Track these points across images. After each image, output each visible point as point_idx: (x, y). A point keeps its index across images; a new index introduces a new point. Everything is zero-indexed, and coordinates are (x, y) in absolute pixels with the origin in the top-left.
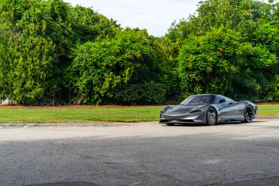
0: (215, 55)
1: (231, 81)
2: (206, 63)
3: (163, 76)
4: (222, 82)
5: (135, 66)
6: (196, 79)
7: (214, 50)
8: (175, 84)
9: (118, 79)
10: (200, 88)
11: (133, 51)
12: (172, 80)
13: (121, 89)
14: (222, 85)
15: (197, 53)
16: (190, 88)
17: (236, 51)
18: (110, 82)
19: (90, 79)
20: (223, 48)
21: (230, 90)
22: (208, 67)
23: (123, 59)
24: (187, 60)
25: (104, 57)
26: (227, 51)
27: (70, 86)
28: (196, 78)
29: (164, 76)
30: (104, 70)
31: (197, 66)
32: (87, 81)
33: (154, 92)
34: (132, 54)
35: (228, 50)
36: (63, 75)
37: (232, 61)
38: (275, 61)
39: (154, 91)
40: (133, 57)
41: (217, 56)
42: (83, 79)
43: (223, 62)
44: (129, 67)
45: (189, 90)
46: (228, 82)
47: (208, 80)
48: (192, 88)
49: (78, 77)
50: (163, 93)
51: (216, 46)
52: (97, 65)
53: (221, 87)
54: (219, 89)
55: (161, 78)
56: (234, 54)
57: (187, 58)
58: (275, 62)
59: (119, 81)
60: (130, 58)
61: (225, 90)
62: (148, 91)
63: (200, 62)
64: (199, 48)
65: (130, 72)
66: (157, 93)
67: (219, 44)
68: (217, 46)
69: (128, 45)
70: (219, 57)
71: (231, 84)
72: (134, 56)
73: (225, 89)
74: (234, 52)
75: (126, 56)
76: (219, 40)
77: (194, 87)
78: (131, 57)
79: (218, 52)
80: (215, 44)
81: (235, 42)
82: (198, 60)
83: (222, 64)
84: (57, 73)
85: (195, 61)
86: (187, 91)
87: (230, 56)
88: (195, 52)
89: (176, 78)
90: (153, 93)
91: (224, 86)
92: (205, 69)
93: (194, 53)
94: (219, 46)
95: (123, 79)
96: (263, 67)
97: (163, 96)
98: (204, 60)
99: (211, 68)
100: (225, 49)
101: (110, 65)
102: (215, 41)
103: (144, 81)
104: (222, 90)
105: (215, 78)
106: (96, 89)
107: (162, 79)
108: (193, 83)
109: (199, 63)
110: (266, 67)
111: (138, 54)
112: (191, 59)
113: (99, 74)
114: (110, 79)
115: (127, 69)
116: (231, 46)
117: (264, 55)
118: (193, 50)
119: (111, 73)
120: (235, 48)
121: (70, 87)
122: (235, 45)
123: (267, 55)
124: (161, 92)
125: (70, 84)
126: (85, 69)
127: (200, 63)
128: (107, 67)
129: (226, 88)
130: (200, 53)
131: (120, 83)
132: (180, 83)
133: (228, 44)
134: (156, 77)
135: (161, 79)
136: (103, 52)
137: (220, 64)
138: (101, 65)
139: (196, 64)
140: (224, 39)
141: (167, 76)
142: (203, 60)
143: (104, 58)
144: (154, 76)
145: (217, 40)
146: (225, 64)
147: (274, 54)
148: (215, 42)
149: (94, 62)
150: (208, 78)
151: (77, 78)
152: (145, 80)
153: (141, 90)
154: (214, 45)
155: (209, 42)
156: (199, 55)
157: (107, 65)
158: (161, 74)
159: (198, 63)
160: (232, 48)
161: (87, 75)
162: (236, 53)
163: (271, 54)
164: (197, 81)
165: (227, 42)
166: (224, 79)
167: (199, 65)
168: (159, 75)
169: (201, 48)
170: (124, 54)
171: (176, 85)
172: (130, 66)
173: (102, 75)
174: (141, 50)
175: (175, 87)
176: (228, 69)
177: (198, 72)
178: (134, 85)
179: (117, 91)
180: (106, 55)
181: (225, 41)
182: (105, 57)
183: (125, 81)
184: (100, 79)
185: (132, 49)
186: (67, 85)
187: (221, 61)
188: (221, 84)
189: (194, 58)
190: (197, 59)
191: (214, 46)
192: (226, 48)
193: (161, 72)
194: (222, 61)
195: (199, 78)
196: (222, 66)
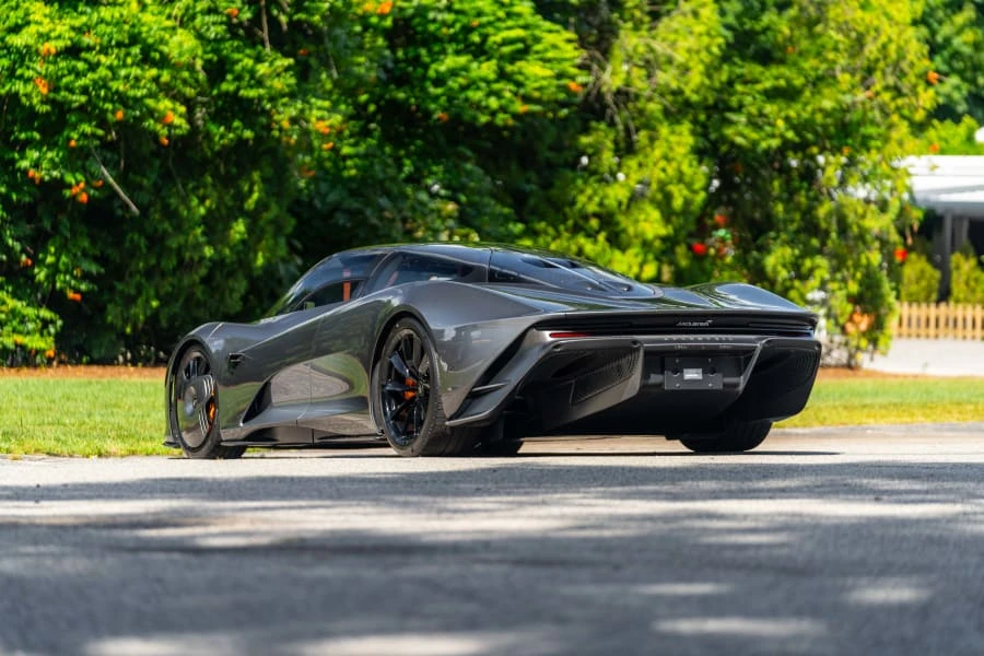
0: (211, 10)
1: (294, 208)
2: (152, 72)
4: (238, 211)
6: (70, 186)
10: (88, 253)
14: (239, 228)
16: (10, 250)
22: (160, 100)
24: (17, 41)
28: (69, 178)
31: (85, 90)
38: (573, 78)
41: (221, 23)
43: (262, 69)
46: (273, 211)
48: (24, 251)
53: (232, 246)
56: (338, 10)
57: (16, 29)
58: (573, 85)
63: (106, 60)
70: (237, 30)
71: (289, 229)
77: (39, 244)
82: (89, 49)
83: (256, 81)
85: (73, 51)
87: (311, 25)
92: (142, 116)
96: (493, 114)
98: (136, 50)
99: (182, 108)
105: (199, 179)
109: (104, 71)
110: (516, 116)
112: (48, 36)
117: (499, 30)
123: (520, 33)
127: (110, 68)
137: (238, 78)
142: (132, 44)
146: (278, 84)
147: (566, 25)
156: (104, 12)
159: (93, 67)
162: (350, 5)
163: (548, 25)
164: (73, 199)
177: (90, 135)
190: (88, 40)
194: (258, 60)
195: (90, 177)
196: (252, 93)
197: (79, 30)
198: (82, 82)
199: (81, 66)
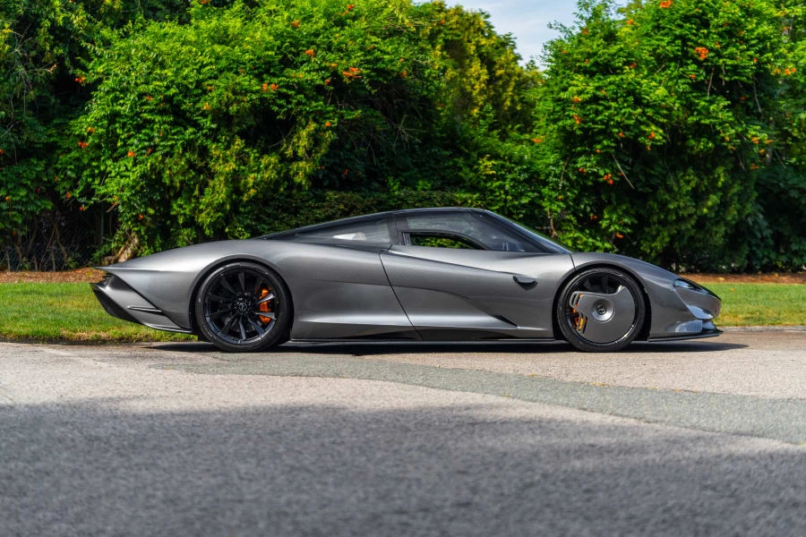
0: (681, 77)
1: (757, 185)
2: (639, 110)
3: (475, 163)
4: (713, 188)
5: (342, 116)
6: (602, 176)
7: (676, 58)
8: (522, 194)
9: (264, 169)
10: (626, 213)
11: (331, 56)
12: (513, 180)
13: (285, 210)
14: (713, 199)
15: (606, 69)
16: (584, 211)
17: (769, 61)
18: (234, 179)
19: (152, 165)
20: (711, 50)
21: (751, 223)
22: (648, 126)
23: (288, 87)
25: (210, 78)
26: (729, 62)
27: (82, 195)
28: (602, 173)
29: (480, 165)
30: (211, 129)
31: (602, 122)
32: (143, 176)
34: (326, 69)
35: (732, 57)
36: (59, 151)
37: (751, 104)
40: (328, 80)
41: (688, 84)
42: (130, 165)
43: (712, 108)
44: (315, 120)
45: (579, 220)
46: (736, 188)
47: (655, 181)
48: (592, 211)
49: (116, 160)
51: (684, 39)
52: (184, 112)
53: (709, 208)
54: (703, 219)
55: (467, 170)
56: (762, 74)
57: (565, 89)
59: (269, 175)
60: (319, 82)
61: (727, 224)
63: (613, 104)
64: (613, 49)
65: (316, 139)
67: (695, 35)
68: (690, 40)
69: (316, 35)
70: (697, 86)
71: (754, 198)
72: (335, 74)
73: (729, 218)
74: (759, 64)
75: (301, 75)
76: (694, 16)
77: (599, 208)
78: (323, 79)
79: (693, 67)
80: (678, 32)
81: (766, 28)
82: (605, 98)
83: (708, 114)
84: (30, 143)
85: (595, 99)
86: (575, 222)
87: (742, 82)
88: (596, 64)
89: (525, 171)
91: (724, 205)
92: (637, 136)
93: (594, 69)
94: (696, 43)
95: (289, 170)
98: (631, 99)
99: (661, 131)
100: (720, 56)
101: (231, 108)
102: (679, 22)
103: (391, 179)
104: (717, 223)
105: (685, 171)
106: (180, 206)
107: (472, 175)
108: (598, 194)
109: (612, 111)
111: (352, 68)
112: (580, 93)
113: (188, 146)
114: (231, 166)
115: (304, 128)
116: (747, 41)
118: (590, 55)
119: (239, 143)
120: (761, 52)
121: (83, 200)
122: (762, 39)
125: (81, 188)
126: (139, 128)
127: (615, 109)
128: (223, 118)
129: (732, 214)
130: (615, 71)
131: (277, 183)
132: (545, 191)
133: (732, 32)
134: (447, 168)
135: (467, 174)
136: (213, 60)
137: (700, 113)
138: (199, 109)
139: (597, 113)
140: (716, 14)
141: (489, 163)
142: (628, 96)
143: (210, 82)
144: (437, 162)
145: (686, 18)
146: (722, 116)
148: (681, 26)
149: (169, 99)
150: (653, 172)
151: (109, 162)
152: (396, 176)
154: (677, 37)
155: (658, 27)
156: (612, 78)
157: (219, 109)
158: (467, 157)
159: (608, 108)
160: (748, 50)
161: (142, 148)
162: (767, 71)
164: (605, 182)
165: (729, 25)
166: (719, 177)
167: (610, 118)
168: (460, 161)
169: (621, 49)
170: (296, 67)
171: (525, 201)
172: (319, 116)
173: (204, 152)
174: (369, 52)
175: (524, 206)
176: (738, 136)
177: (608, 147)
178: (344, 194)
179: (269, 216)
180: (221, 71)
181: (721, 21)
182: (216, 78)
183: (298, 179)
184: (191, 165)
185: (329, 49)
186: (71, 189)
187: (703, 103)
188: (708, 199)
189: (591, 89)
190: (601, 94)
191: (678, 42)
192: (726, 47)
193: (467, 147)
194: (711, 102)
195: (615, 172)
196: (707, 122)
197: (598, 88)
198: (600, 118)
199: (600, 108)
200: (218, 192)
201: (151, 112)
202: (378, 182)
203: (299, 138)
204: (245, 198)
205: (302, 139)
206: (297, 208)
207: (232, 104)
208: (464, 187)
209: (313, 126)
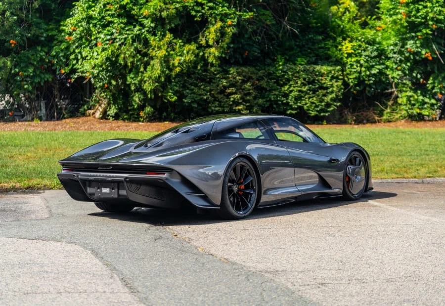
3: (340, 44)
5: (240, 17)
6: (423, 54)
8: (373, 66)
9: (185, 54)
12: (366, 56)
13: (202, 80)
16: (416, 78)
18: (166, 60)
19: (112, 51)
27: (70, 71)
29: (342, 46)
30: (151, 27)
31: (421, 17)
32: (108, 59)
33: (305, 89)
36: (55, 42)
39: (304, 85)
42: (100, 51)
44: (221, 20)
45: (413, 84)
48: (421, 78)
49: (91, 48)
50: (332, 92)
52: (133, 16)
55: (334, 49)
62: (286, 84)
65: (222, 33)
66: (314, 91)
77: (426, 75)
84: (36, 36)
86: (410, 85)
90: (300, 91)
95: (204, 54)
97: (333, 100)
101: (162, 14)
103: (279, 57)
106: (132, 78)
107: (337, 53)
108: (424, 66)
109: (428, 9)
113: (136, 39)
114: (163, 52)
115: (214, 25)
119: (169, 36)
124: (327, 88)
125: (70, 67)
126: (104, 26)
128: (159, 19)
132: (388, 63)
134: (320, 48)
135: (333, 52)
138: (142, 14)
139: (418, 10)
141: (350, 45)
144: (313, 44)
149: (123, 7)
151: (87, 49)
152: (283, 55)
153: (263, 83)
157: (155, 14)
158: (335, 40)
161: (107, 40)
164: (427, 59)
167: (427, 14)
168: (330, 43)
171: (374, 71)
172: (224, 17)
173: (146, 43)
175: (374, 75)
178: (244, 69)
184: (138, 51)
186: (64, 67)
193: (335, 33)
195: (433, 52)
198: (420, 14)
200: (156, 69)
201: (112, 16)
202: (270, 58)
203: (210, 33)
204: (173, 74)
205: (212, 33)
206: (211, 79)
207: (163, 11)
208: (332, 62)
209: (219, 24)
